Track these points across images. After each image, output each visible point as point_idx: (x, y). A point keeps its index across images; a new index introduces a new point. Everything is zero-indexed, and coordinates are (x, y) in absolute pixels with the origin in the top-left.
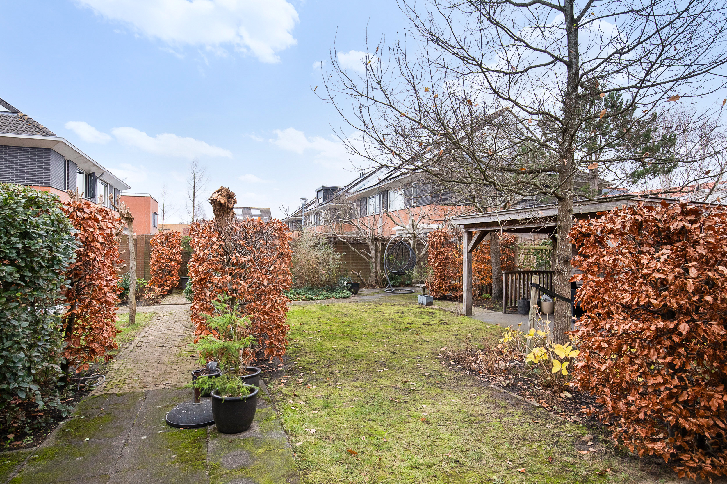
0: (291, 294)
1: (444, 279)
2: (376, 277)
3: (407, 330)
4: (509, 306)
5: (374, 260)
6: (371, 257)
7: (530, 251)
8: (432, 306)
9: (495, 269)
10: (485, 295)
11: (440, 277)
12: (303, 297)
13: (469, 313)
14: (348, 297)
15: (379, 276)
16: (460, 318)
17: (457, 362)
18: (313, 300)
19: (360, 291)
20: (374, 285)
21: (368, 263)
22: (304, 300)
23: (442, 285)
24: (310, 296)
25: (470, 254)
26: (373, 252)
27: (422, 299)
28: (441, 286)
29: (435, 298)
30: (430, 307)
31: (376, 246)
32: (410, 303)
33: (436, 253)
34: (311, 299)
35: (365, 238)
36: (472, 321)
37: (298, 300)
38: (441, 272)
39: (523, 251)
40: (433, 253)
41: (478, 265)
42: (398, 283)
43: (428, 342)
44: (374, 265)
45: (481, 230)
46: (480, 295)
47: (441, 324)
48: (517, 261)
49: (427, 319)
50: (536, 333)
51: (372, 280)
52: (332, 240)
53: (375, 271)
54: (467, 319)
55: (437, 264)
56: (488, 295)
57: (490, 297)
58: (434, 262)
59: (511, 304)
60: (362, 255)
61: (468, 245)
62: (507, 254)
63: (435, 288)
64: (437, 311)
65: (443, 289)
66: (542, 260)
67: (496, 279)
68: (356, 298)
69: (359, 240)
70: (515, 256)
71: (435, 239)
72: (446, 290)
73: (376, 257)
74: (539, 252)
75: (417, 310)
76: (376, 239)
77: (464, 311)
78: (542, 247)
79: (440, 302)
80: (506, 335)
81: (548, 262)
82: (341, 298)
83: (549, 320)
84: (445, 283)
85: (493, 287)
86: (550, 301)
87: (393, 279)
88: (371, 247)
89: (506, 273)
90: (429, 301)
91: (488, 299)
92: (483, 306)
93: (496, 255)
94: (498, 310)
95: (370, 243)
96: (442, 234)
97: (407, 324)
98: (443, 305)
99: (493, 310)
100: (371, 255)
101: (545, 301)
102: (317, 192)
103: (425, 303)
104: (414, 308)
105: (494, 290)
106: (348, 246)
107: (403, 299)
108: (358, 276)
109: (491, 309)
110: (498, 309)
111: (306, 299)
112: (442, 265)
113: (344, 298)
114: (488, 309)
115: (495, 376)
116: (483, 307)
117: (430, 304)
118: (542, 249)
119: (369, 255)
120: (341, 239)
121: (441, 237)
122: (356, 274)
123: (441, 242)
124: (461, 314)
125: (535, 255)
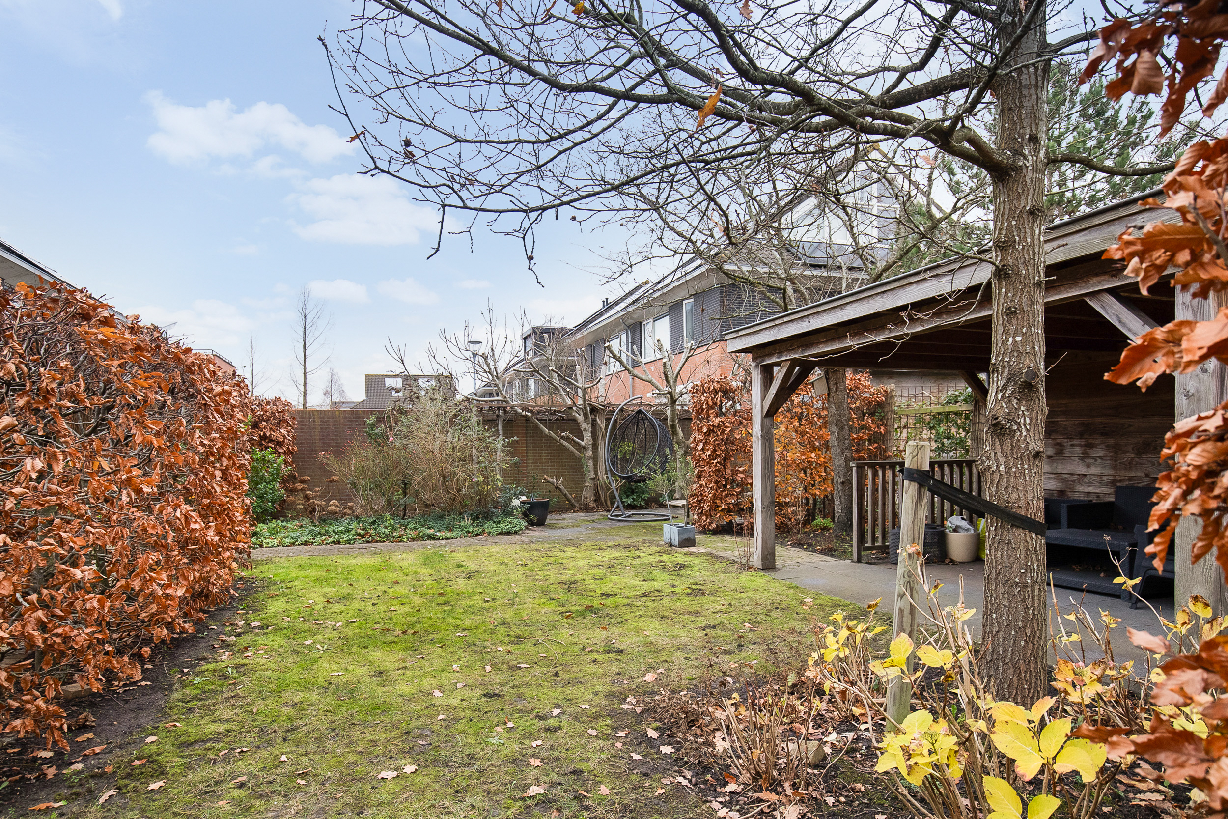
0: (386, 527)
1: (725, 486)
2: (596, 487)
3: (588, 613)
4: (869, 545)
5: (590, 453)
6: (584, 447)
7: (919, 419)
8: (692, 549)
9: (839, 462)
10: (820, 521)
11: (716, 482)
12: (413, 534)
13: (769, 564)
14: (516, 533)
15: (601, 487)
16: (745, 578)
17: (668, 734)
18: (434, 539)
19: (550, 519)
20: (592, 504)
21: (580, 459)
22: (413, 540)
23: (721, 499)
24: (431, 531)
25: (768, 421)
26: (587, 436)
27: (670, 532)
28: (718, 502)
29: (705, 531)
30: (686, 550)
31: (594, 424)
32: (644, 542)
33: (705, 430)
34: (431, 537)
35: (571, 408)
36: (772, 584)
37: (400, 539)
38: (718, 471)
39: (904, 420)
40: (700, 430)
41: (803, 454)
42: (643, 499)
43: (620, 652)
44: (591, 463)
45: (789, 357)
46: (806, 522)
47: (689, 594)
48: (892, 443)
49: (661, 581)
50: (913, 653)
51: (588, 495)
52: (501, 413)
53: (592, 475)
54: (760, 580)
55: (709, 453)
56: (827, 522)
57: (831, 525)
58: (703, 449)
59: (874, 539)
60: (565, 443)
61: (763, 398)
62: (869, 429)
63: (706, 507)
64: (697, 561)
65: (723, 510)
66: (948, 438)
67: (843, 483)
68: (537, 533)
69: (558, 411)
70: (886, 432)
71: (703, 399)
72: (729, 511)
73: (595, 446)
74: (940, 421)
75: (651, 559)
76: (594, 410)
77: (756, 559)
78: (948, 408)
79: (716, 538)
80: (830, 640)
81: (962, 442)
82: (501, 533)
83: (968, 607)
84: (727, 496)
85: (837, 502)
86: (968, 530)
87: (633, 493)
88: (584, 425)
89: (858, 467)
90: (685, 536)
91: (825, 528)
92: (809, 545)
93: (841, 429)
94: (844, 554)
95: (580, 418)
96: (717, 386)
97: (603, 595)
98: (720, 545)
99: (832, 556)
100: (583, 443)
101: (955, 530)
102: (525, 339)
103: (676, 543)
104: (647, 556)
105: (838, 510)
106: (537, 427)
107: (637, 535)
108: (557, 488)
109: (829, 552)
110: (845, 552)
111: (420, 538)
112: (719, 456)
113: (508, 533)
114: (821, 552)
115: (773, 797)
116: (810, 547)
117: (687, 542)
118: (949, 413)
119: (579, 444)
120: (520, 411)
121: (716, 392)
122: (553, 484)
123: (715, 404)
124: (750, 568)
125: (931, 428)
